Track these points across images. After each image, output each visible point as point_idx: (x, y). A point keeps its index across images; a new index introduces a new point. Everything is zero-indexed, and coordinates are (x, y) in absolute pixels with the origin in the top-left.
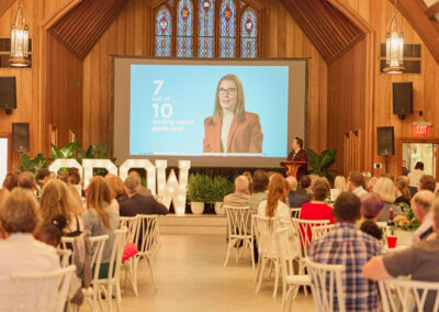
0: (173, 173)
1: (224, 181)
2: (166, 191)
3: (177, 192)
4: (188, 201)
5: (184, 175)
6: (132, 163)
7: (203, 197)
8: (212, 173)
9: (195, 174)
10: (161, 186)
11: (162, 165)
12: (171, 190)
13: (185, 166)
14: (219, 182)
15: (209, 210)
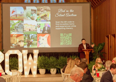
0: (30, 56)
1: (55, 59)
2: (27, 65)
3: (33, 64)
4: (38, 68)
5: (36, 56)
6: (11, 52)
7: (45, 67)
8: (48, 55)
9: (41, 56)
10: (25, 62)
11: (25, 52)
12: (30, 63)
13: (36, 52)
14: (52, 59)
15: (48, 72)
